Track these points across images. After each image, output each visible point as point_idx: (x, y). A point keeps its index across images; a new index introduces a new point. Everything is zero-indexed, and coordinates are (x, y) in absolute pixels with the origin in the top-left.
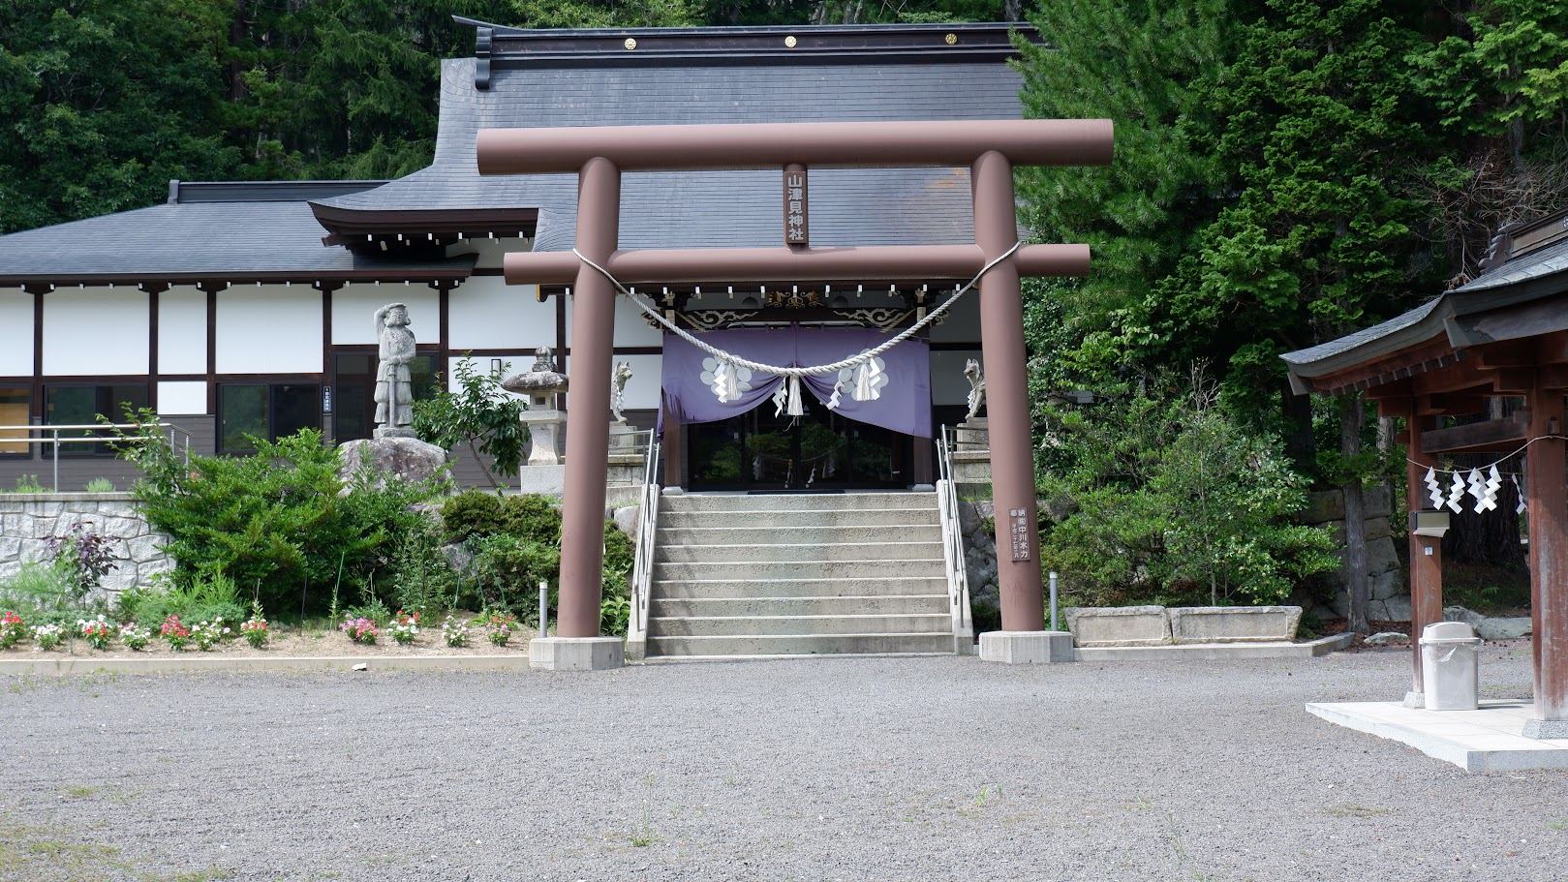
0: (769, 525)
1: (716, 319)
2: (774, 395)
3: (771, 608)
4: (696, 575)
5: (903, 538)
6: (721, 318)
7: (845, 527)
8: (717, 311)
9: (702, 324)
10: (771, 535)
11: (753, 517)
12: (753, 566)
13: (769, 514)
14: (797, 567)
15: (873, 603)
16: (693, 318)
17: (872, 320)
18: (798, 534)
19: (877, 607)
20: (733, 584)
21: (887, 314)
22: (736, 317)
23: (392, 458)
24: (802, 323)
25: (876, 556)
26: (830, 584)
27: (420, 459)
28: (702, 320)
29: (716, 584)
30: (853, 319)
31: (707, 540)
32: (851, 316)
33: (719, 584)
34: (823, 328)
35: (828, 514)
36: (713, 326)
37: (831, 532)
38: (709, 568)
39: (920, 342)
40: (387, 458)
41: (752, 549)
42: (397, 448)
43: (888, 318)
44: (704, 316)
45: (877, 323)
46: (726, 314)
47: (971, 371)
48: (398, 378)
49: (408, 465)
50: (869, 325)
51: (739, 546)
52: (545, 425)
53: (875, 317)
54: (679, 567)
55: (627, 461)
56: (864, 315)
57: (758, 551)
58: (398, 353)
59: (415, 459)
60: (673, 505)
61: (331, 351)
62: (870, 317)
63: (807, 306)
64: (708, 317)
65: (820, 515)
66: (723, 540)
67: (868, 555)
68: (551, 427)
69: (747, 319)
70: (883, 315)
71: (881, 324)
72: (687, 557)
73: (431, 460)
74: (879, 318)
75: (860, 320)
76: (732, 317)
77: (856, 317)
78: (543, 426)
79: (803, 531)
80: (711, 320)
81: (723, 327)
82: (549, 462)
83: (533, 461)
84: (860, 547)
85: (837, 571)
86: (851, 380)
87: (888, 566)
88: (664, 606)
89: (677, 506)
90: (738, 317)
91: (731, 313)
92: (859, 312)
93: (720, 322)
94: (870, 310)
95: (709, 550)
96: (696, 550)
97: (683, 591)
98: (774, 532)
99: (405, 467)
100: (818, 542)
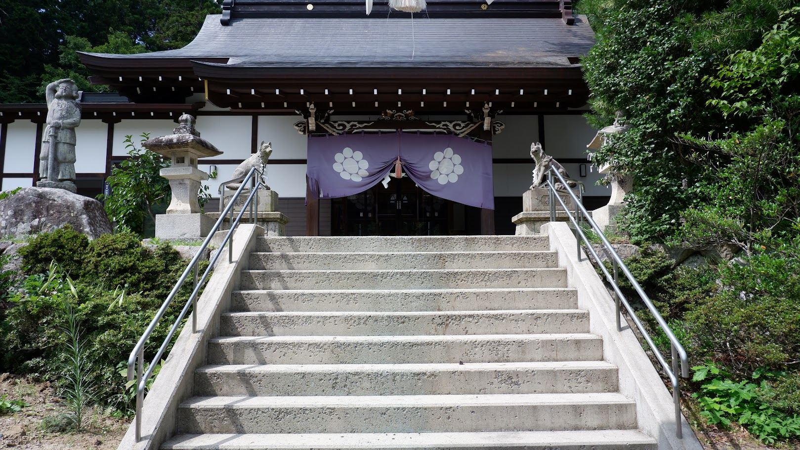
0: (371, 268)
1: (345, 127)
2: (384, 179)
3: (366, 384)
4: (275, 329)
5: (523, 283)
6: (348, 126)
7: (456, 270)
8: (345, 121)
9: (335, 130)
10: (373, 279)
11: (354, 259)
12: (346, 319)
13: (371, 256)
14: (403, 320)
15: (510, 378)
16: (329, 126)
17: (452, 129)
18: (404, 278)
19: (517, 384)
20: (317, 345)
21: (463, 125)
22: (358, 125)
23: (34, 205)
24: (404, 130)
25: (496, 306)
26: (446, 345)
27: (60, 206)
28: (335, 128)
29: (294, 345)
30: (439, 128)
31: (299, 284)
32: (438, 126)
33: (299, 345)
34: (418, 134)
35: (435, 256)
36: (343, 131)
37: (441, 276)
38: (291, 320)
39: (486, 144)
40: (30, 204)
41: (347, 295)
42: (41, 196)
43: (464, 127)
44: (336, 125)
45: (456, 131)
46: (351, 123)
47: (536, 151)
48: (59, 139)
49: (48, 211)
50: (450, 132)
51: (334, 291)
52: (183, 180)
53: (454, 126)
54: (253, 319)
55: (264, 216)
56: (446, 125)
57: (355, 298)
58: (60, 118)
59: (56, 206)
60: (271, 246)
61: (111, 160)
62: (451, 126)
63: (407, 119)
64: (339, 125)
65: (428, 258)
66: (317, 285)
67: (487, 304)
68: (188, 182)
69: (365, 127)
70: (460, 125)
71: (458, 132)
72: (270, 305)
73: (69, 207)
74: (457, 128)
75: (444, 129)
76: (356, 126)
77: (441, 127)
78: (181, 182)
79: (410, 275)
80: (341, 128)
81: (349, 133)
82: (183, 212)
83: (169, 211)
84: (477, 295)
85: (453, 326)
86: (438, 169)
87: (516, 319)
88: (214, 381)
89: (276, 247)
90: (360, 126)
91: (356, 123)
92: (443, 123)
93: (347, 129)
94: (451, 122)
95: (296, 297)
96: (282, 296)
97: (250, 353)
98: (376, 275)
99: (45, 213)
100: (426, 288)
